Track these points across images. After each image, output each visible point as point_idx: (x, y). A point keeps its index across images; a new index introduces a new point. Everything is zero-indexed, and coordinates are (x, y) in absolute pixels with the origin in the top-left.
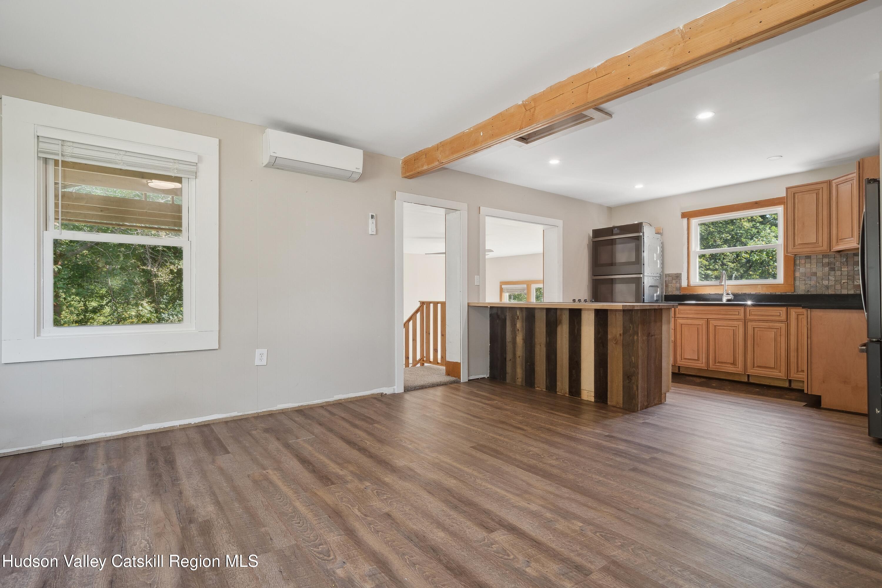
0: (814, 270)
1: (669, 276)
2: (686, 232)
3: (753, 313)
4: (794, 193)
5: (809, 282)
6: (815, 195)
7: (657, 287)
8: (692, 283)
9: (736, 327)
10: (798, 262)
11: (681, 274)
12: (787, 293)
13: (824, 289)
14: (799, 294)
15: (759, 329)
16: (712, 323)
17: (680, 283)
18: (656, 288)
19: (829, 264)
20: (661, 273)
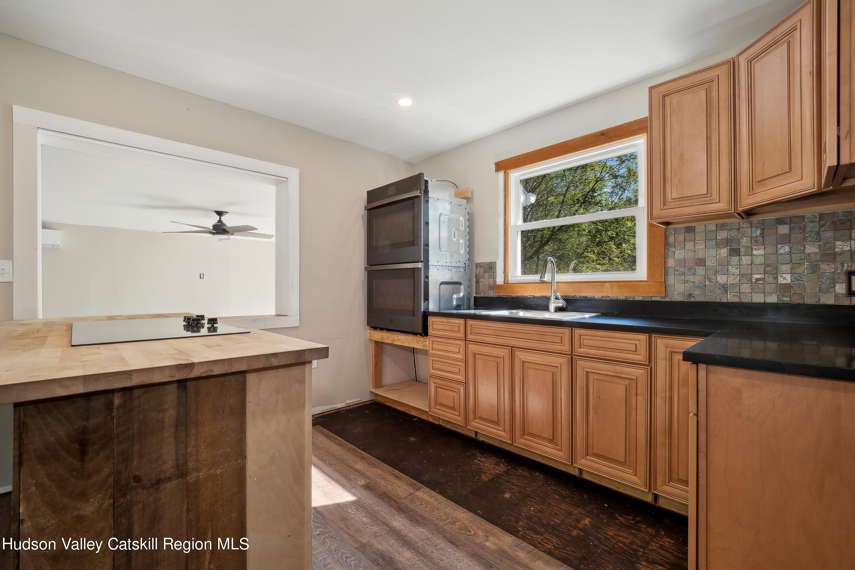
0: (701, 255)
1: (480, 266)
2: (502, 195)
3: (586, 342)
4: (664, 96)
5: (691, 278)
6: (703, 94)
7: (459, 283)
8: (511, 279)
9: (557, 367)
10: (671, 239)
11: (495, 263)
12: (654, 299)
13: (718, 292)
14: (673, 300)
15: (596, 376)
16: (521, 355)
17: (494, 278)
18: (458, 286)
19: (727, 242)
20: (467, 262)
